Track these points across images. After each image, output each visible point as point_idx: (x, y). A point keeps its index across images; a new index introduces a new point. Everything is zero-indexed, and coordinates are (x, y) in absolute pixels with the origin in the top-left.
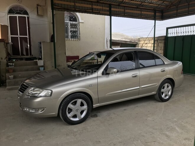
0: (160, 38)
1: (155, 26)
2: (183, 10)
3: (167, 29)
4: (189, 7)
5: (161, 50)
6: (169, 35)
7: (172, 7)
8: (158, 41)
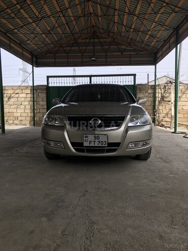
0: (40, 88)
1: (33, 72)
2: (63, 60)
3: (48, 77)
4: (68, 59)
5: (42, 101)
6: (50, 85)
7: (48, 55)
8: (38, 90)
